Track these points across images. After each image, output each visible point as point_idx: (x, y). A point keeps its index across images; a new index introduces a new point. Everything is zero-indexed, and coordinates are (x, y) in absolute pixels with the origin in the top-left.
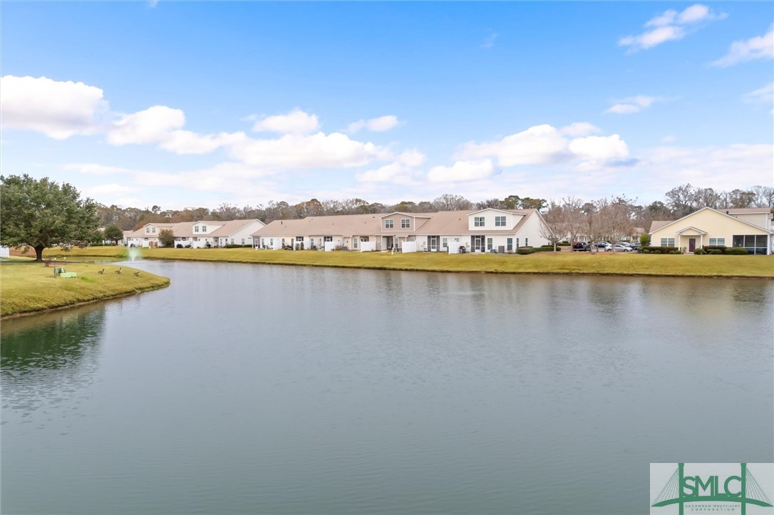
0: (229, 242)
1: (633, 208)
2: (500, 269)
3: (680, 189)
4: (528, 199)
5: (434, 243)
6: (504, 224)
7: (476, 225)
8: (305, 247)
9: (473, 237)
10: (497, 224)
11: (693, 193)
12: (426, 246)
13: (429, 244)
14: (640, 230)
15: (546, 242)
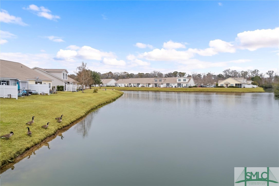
0: (107, 85)
1: (213, 75)
2: (186, 91)
3: (227, 70)
4: (180, 72)
5: (168, 85)
6: (185, 81)
7: (179, 81)
8: (132, 86)
9: (178, 84)
10: (184, 81)
11: (231, 71)
12: (166, 86)
13: (167, 85)
14: (215, 83)
15: (194, 85)
